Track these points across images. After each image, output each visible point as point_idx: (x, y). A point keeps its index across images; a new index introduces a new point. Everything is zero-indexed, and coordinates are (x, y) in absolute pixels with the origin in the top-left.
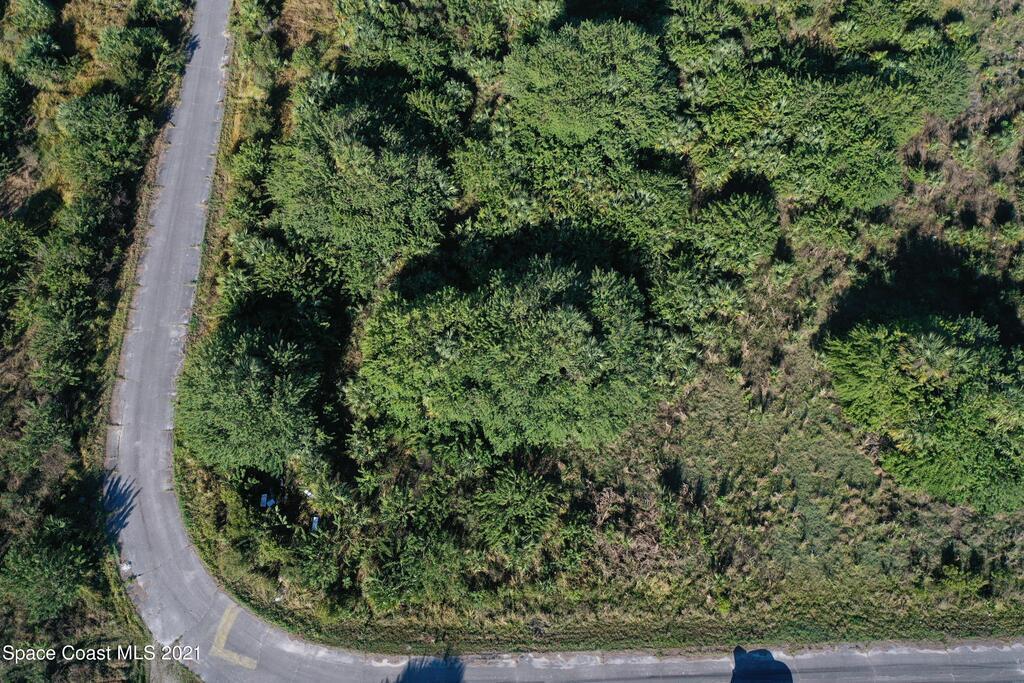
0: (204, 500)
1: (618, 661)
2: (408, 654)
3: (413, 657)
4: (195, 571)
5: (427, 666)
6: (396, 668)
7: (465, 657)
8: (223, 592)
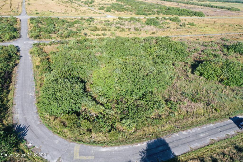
2: (145, 141)
5: (153, 142)
6: (144, 145)
7: (163, 137)
8: (71, 142)
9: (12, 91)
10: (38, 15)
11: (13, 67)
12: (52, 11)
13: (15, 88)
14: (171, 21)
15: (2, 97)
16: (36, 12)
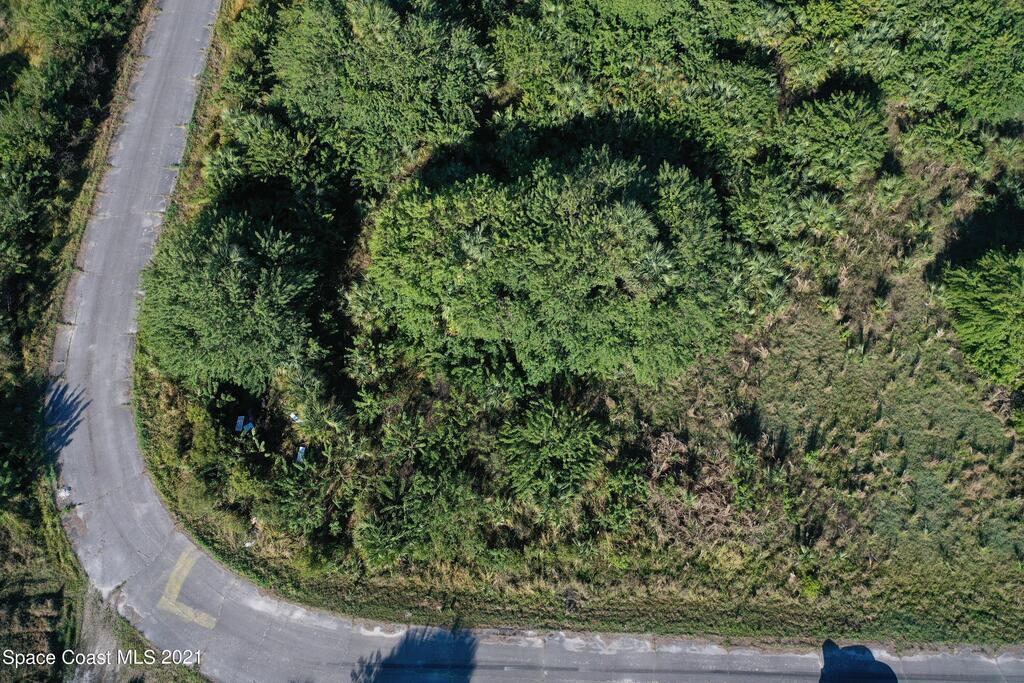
0: (166, 420)
1: (674, 649)
2: (407, 622)
3: (413, 627)
4: (148, 504)
5: (430, 638)
6: (391, 639)
7: (478, 631)
8: (180, 530)
9: (95, 176)
13: (107, 161)
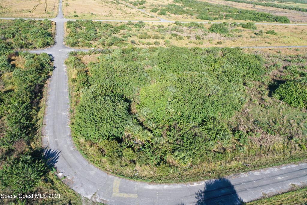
2: (203, 180)
5: (214, 182)
6: (201, 185)
7: (227, 177)
8: (111, 175)
9: (43, 108)
10: (76, 17)
11: (45, 80)
12: (93, 13)
13: (46, 105)
14: (244, 28)
15: (31, 114)
16: (74, 14)
